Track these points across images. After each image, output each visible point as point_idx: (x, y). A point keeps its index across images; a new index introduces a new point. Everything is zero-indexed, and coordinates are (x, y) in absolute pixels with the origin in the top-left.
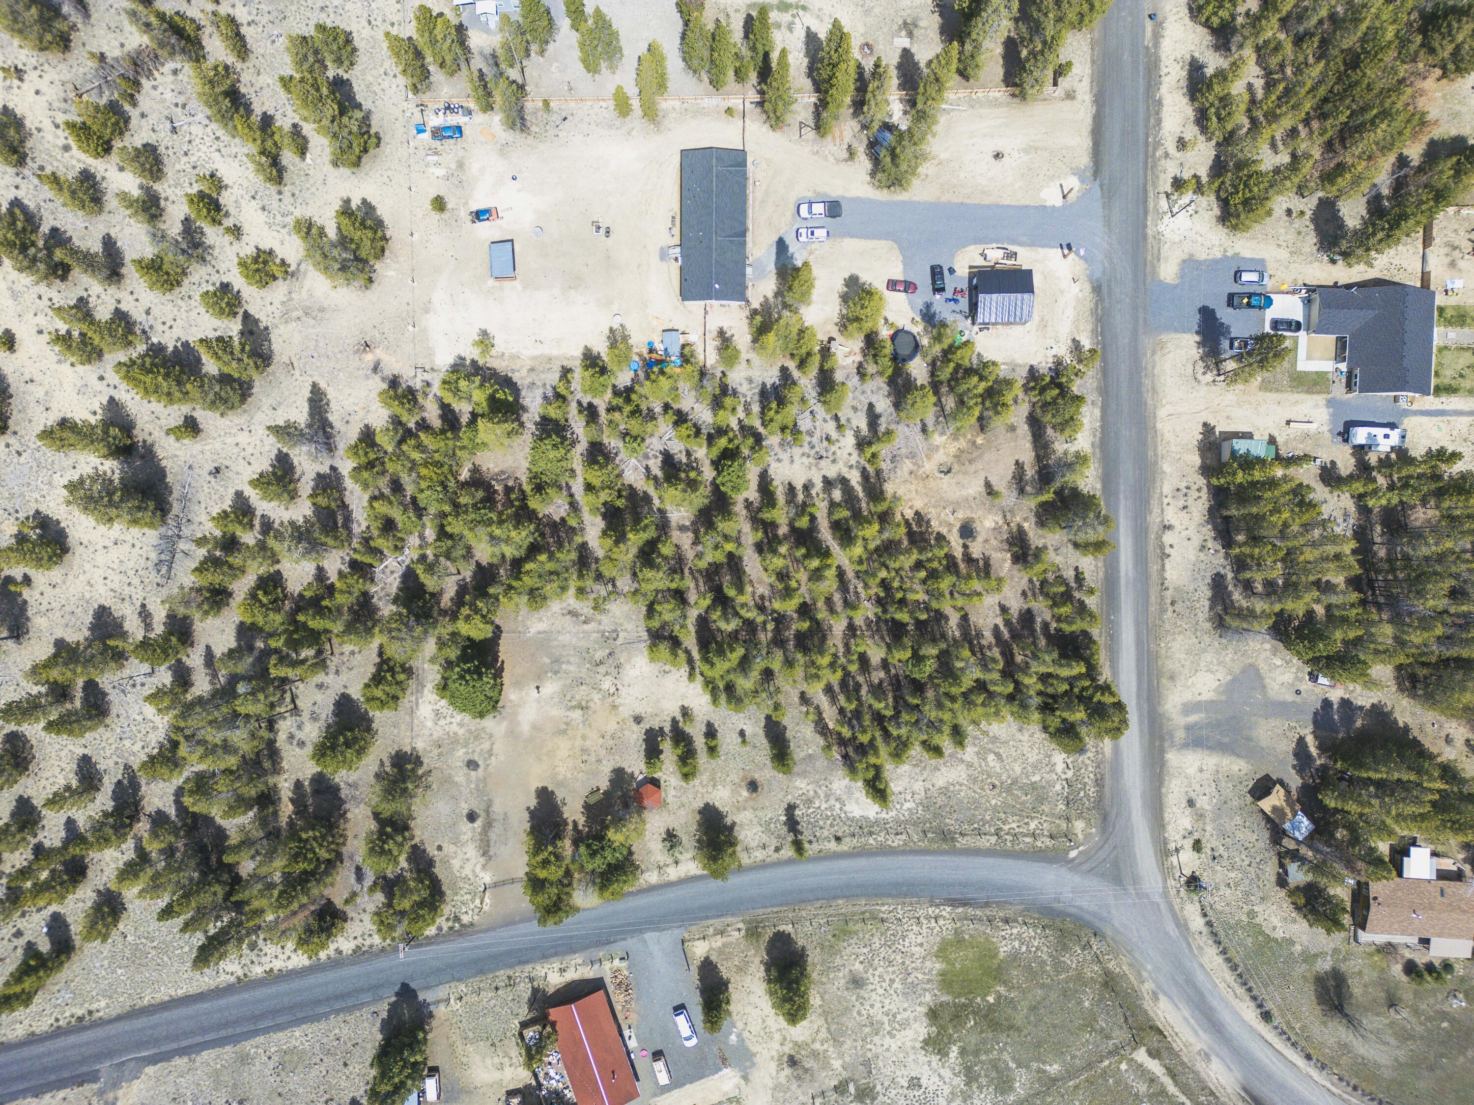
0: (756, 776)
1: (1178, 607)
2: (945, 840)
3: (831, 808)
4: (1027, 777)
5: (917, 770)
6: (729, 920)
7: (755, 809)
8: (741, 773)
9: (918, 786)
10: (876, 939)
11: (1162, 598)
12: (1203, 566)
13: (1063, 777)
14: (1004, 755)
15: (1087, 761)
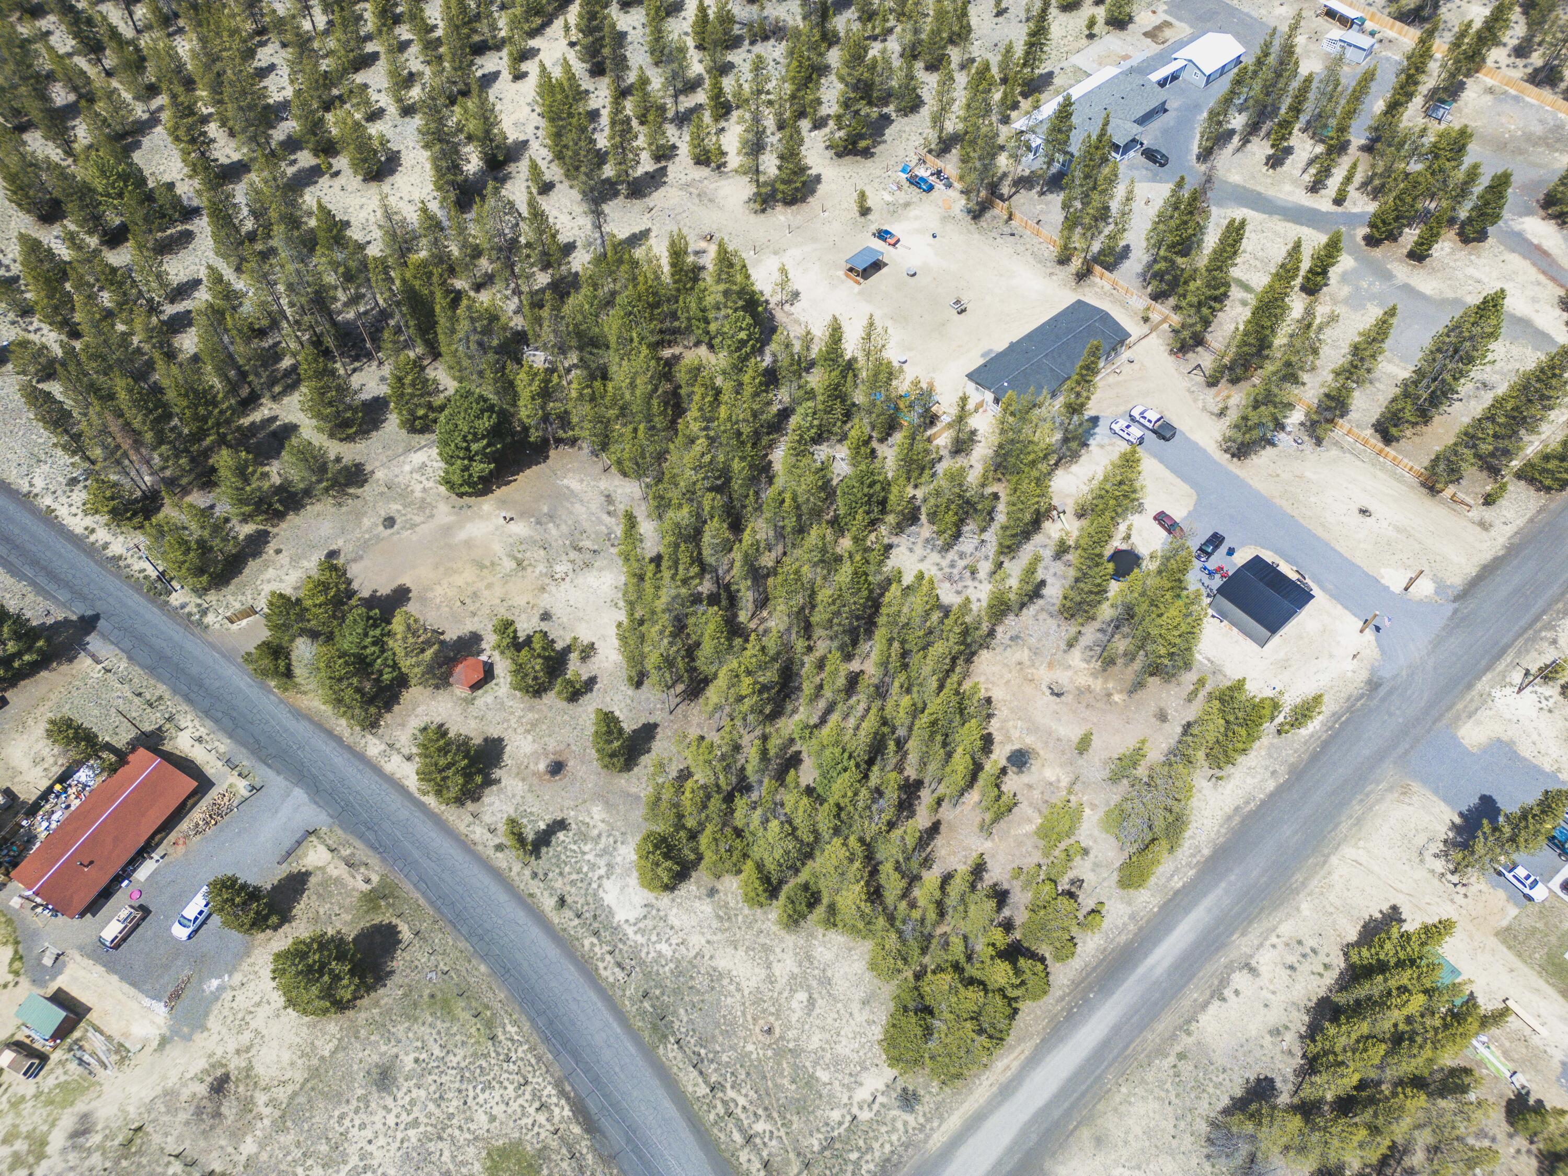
0: (571, 763)
1: (1186, 1067)
2: (655, 1028)
3: (593, 867)
4: (816, 1063)
5: (715, 924)
6: (374, 860)
7: (530, 790)
8: (562, 747)
9: (697, 941)
10: (461, 1052)
11: (1173, 1038)
12: (1258, 1053)
13: (855, 1110)
14: (817, 1011)
15: (899, 1125)
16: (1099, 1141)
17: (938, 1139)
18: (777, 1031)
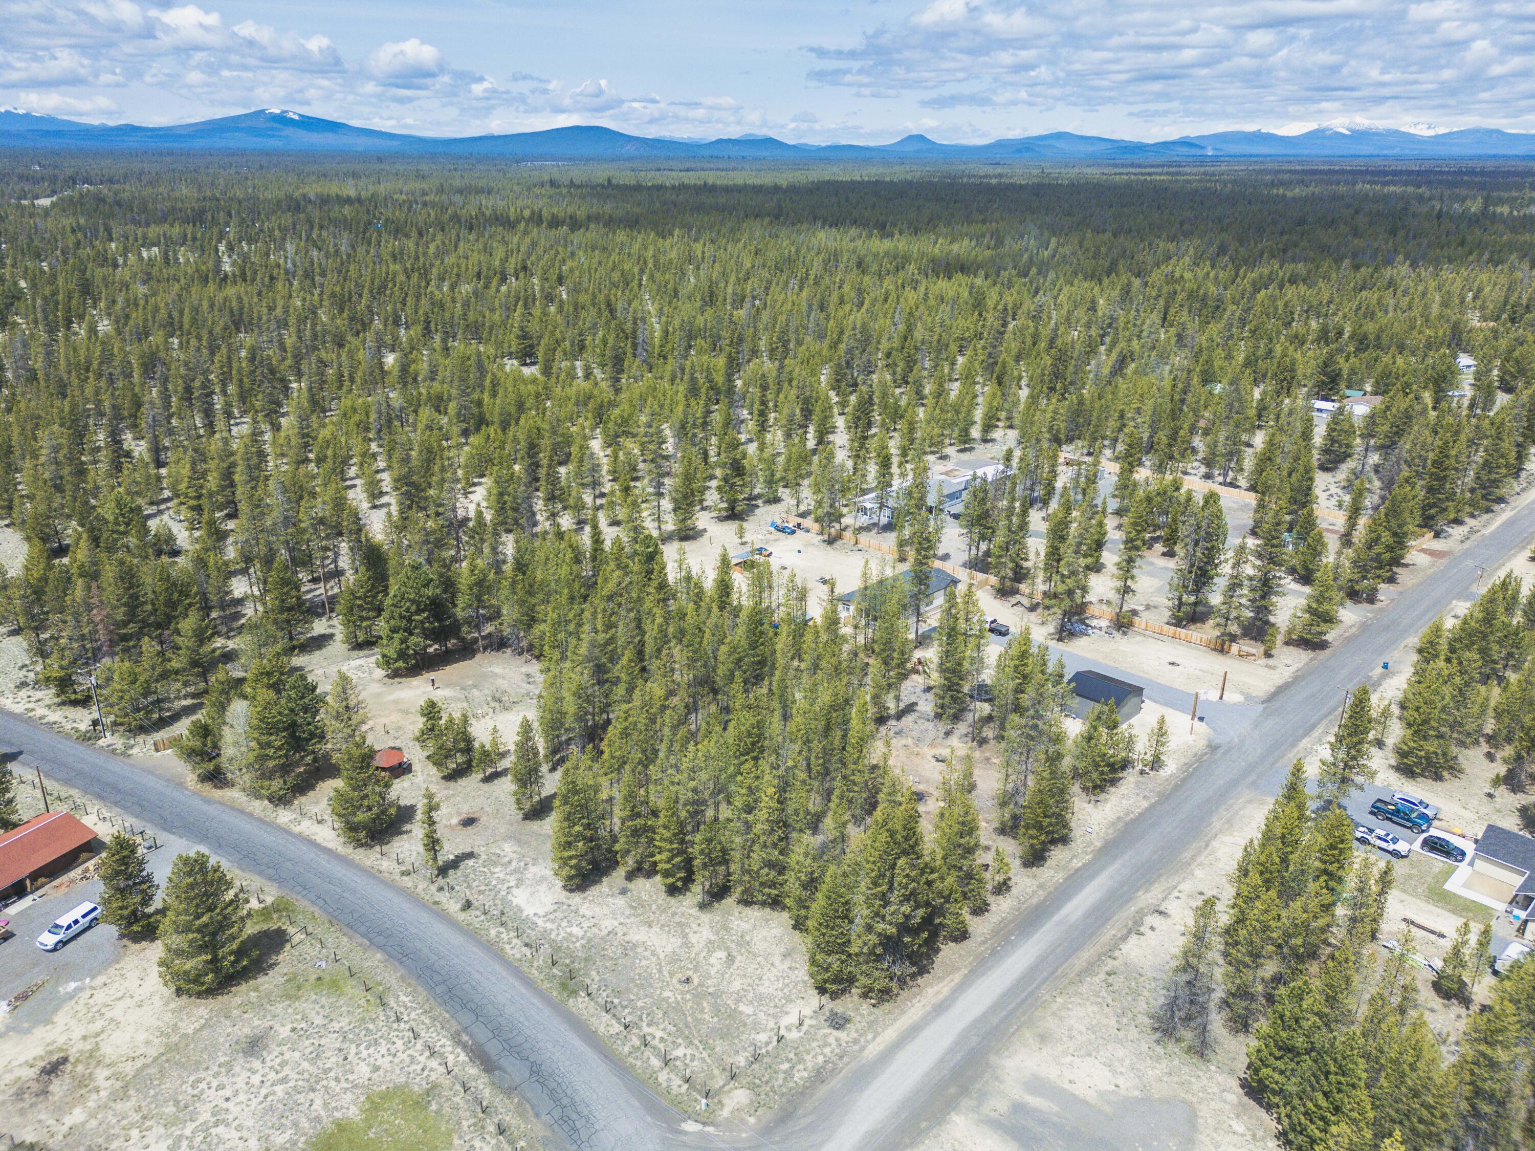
0: (482, 819)
1: (1117, 981)
5: (628, 912)
9: (609, 924)
10: (345, 1020)
11: (1099, 962)
13: (782, 1032)
14: (737, 964)
15: (831, 1040)
16: (1044, 1038)
17: (874, 1049)
18: (696, 981)
